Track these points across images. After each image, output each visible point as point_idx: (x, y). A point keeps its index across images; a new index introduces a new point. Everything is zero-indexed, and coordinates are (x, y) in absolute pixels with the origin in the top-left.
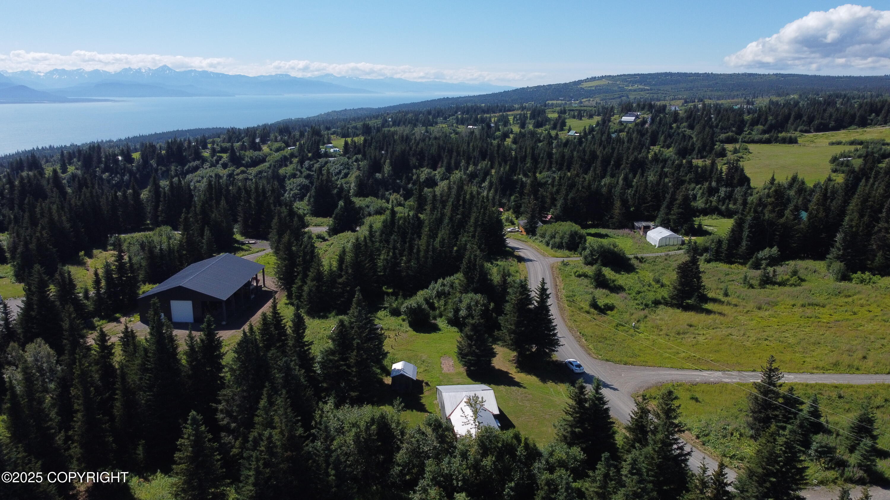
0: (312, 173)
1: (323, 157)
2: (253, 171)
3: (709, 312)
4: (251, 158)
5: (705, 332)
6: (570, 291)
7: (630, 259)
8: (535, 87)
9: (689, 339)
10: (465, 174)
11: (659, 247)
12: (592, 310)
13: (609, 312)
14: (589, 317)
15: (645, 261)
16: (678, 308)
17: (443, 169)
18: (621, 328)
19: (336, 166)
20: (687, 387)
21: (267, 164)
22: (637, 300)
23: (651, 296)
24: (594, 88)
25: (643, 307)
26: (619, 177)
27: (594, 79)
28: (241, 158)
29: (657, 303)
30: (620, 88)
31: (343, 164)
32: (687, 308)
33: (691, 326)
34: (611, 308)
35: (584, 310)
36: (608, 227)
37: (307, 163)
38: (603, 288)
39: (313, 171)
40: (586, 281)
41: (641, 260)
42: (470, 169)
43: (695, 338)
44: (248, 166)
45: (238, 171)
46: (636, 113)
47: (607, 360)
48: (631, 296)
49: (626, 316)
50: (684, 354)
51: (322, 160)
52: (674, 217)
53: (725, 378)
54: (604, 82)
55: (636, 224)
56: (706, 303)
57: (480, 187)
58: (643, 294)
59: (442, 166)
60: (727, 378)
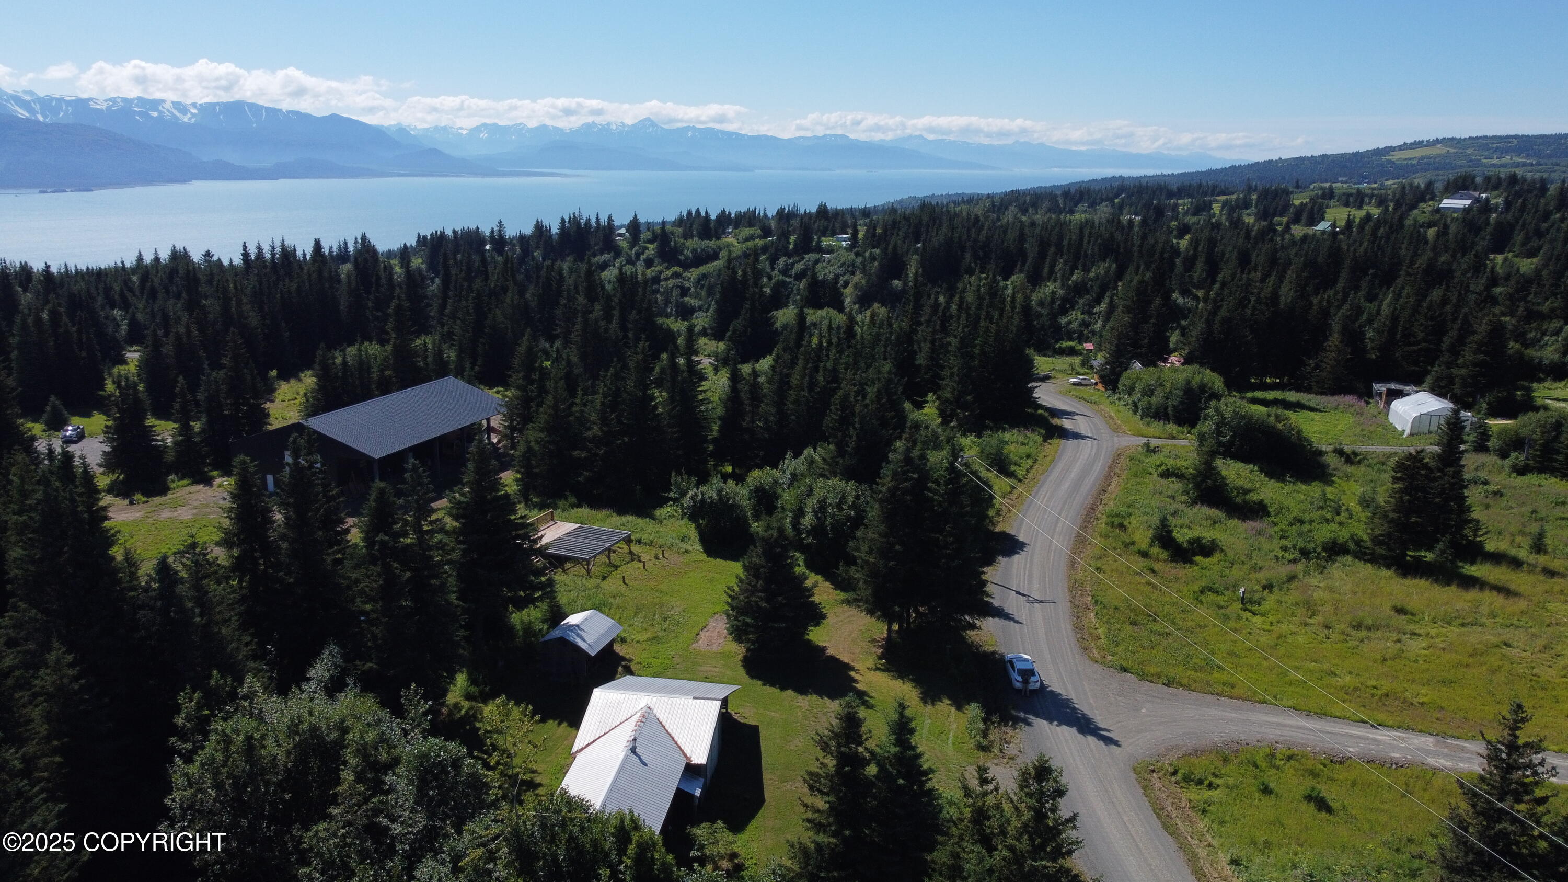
0: (788, 280)
1: (812, 252)
2: (694, 274)
3: (1469, 582)
4: (694, 251)
5: (1433, 632)
6: (1123, 504)
7: (1321, 453)
8: (1294, 159)
9: (1382, 643)
10: (1063, 285)
11: (1411, 435)
12: (1156, 550)
13: (1198, 559)
14: (1138, 564)
15: (1359, 462)
16: (1388, 567)
17: (1023, 275)
18: (1212, 597)
19: (831, 269)
20: (1309, 764)
21: (718, 264)
22: (1286, 538)
23: (1324, 533)
24: (1414, 162)
25: (1297, 554)
26: (1382, 301)
27: (1418, 145)
28: (677, 251)
29: (1334, 550)
30: (1471, 161)
31: (844, 263)
32: (1409, 569)
33: (1400, 611)
34: (1206, 549)
35: (1135, 548)
36: (1308, 390)
37: (782, 262)
38: (1211, 504)
39: (790, 276)
40: (1175, 486)
41: (1350, 458)
42: (1074, 277)
43: (1399, 641)
44: (686, 266)
45: (669, 273)
46: (1476, 194)
47: (1125, 670)
48: (1277, 528)
49: (1236, 573)
50: (1348, 678)
51: (812, 256)
52: (1463, 371)
53: (1436, 754)
54: (1440, 150)
55: (1376, 386)
56: (1473, 563)
57: (1090, 313)
58: (1306, 527)
59: (1021, 271)
60: (1445, 756)
